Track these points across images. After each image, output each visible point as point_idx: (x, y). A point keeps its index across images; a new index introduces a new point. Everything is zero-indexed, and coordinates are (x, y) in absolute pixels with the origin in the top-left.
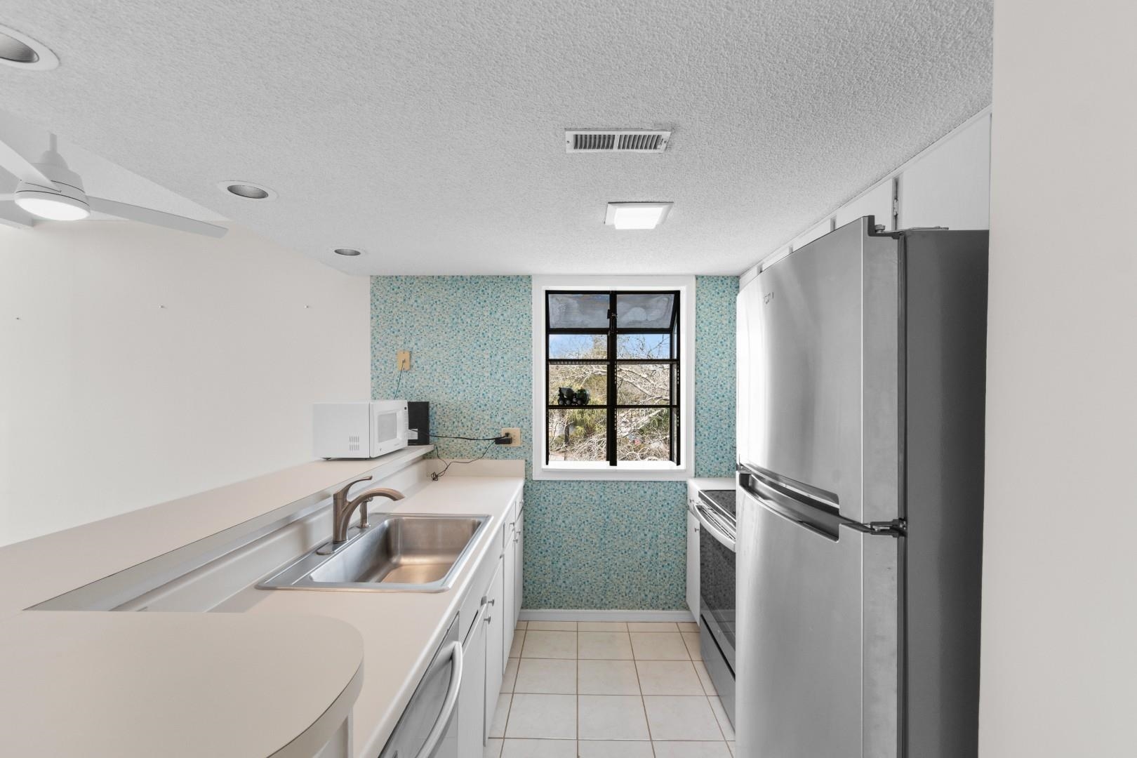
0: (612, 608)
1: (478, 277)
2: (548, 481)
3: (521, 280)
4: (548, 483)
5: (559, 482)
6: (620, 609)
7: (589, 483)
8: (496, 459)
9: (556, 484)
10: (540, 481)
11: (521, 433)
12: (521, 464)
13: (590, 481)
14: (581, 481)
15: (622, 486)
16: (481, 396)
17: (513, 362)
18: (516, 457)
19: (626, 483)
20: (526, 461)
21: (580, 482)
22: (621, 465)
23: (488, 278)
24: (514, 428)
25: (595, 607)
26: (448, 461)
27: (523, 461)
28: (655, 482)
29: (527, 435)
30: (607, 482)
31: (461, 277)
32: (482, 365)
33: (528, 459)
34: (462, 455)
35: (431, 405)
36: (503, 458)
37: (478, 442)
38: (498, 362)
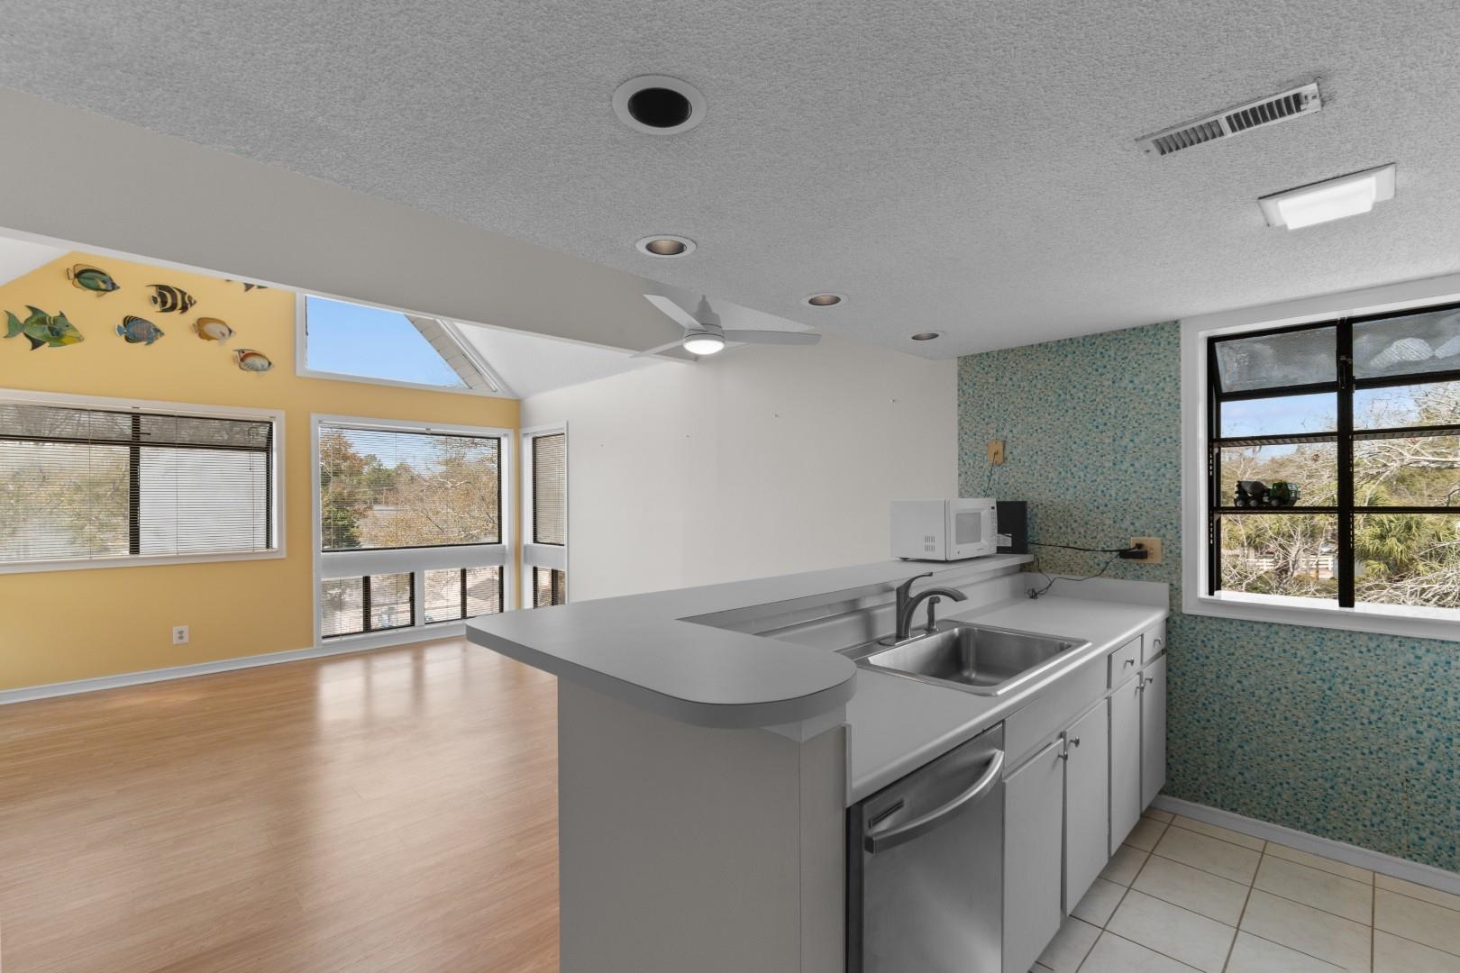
0: (1340, 839)
1: (1094, 336)
2: (1211, 618)
3: (1163, 329)
4: (1210, 621)
5: (1231, 621)
6: (1359, 844)
7: (1289, 629)
8: (1122, 578)
9: (1224, 624)
10: (1196, 617)
11: (1163, 544)
12: (1163, 589)
13: (1291, 625)
14: (1273, 624)
15: (1363, 641)
16: (1099, 493)
17: (1150, 446)
18: (1155, 579)
19: (1371, 636)
20: (1172, 585)
21: (1271, 625)
23: (1108, 335)
24: (1152, 538)
25: (1304, 828)
26: (1052, 576)
27: (1166, 586)
28: (1443, 642)
29: (1173, 548)
30: (1328, 630)
31: (1071, 339)
32: (1101, 451)
33: (1175, 582)
34: (1072, 571)
35: (1030, 506)
36: (1133, 579)
37: (1095, 554)
38: (1126, 447)
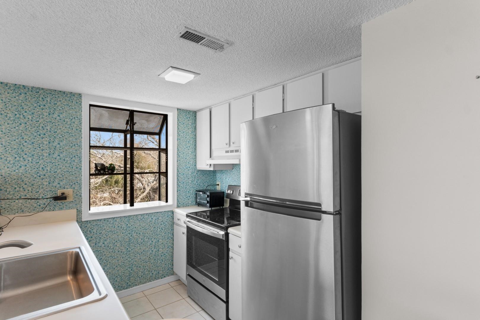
0: (134, 286)
1: (39, 88)
2: (93, 220)
3: (74, 95)
4: (93, 222)
5: (101, 220)
6: (138, 285)
8: (53, 210)
9: (98, 222)
10: (87, 221)
11: (73, 192)
12: (74, 211)
13: (120, 217)
14: (115, 218)
15: (139, 217)
16: (41, 169)
17: (68, 147)
18: (70, 208)
19: (141, 215)
20: (77, 210)
21: (114, 218)
22: (137, 205)
23: (47, 90)
24: (68, 190)
25: (124, 289)
26: (11, 217)
27: (75, 210)
28: (157, 212)
29: (78, 193)
30: (131, 216)
31: (24, 86)
32: (42, 148)
33: (78, 208)
34: (23, 211)
36: (59, 210)
37: (38, 200)
38: (56, 147)
